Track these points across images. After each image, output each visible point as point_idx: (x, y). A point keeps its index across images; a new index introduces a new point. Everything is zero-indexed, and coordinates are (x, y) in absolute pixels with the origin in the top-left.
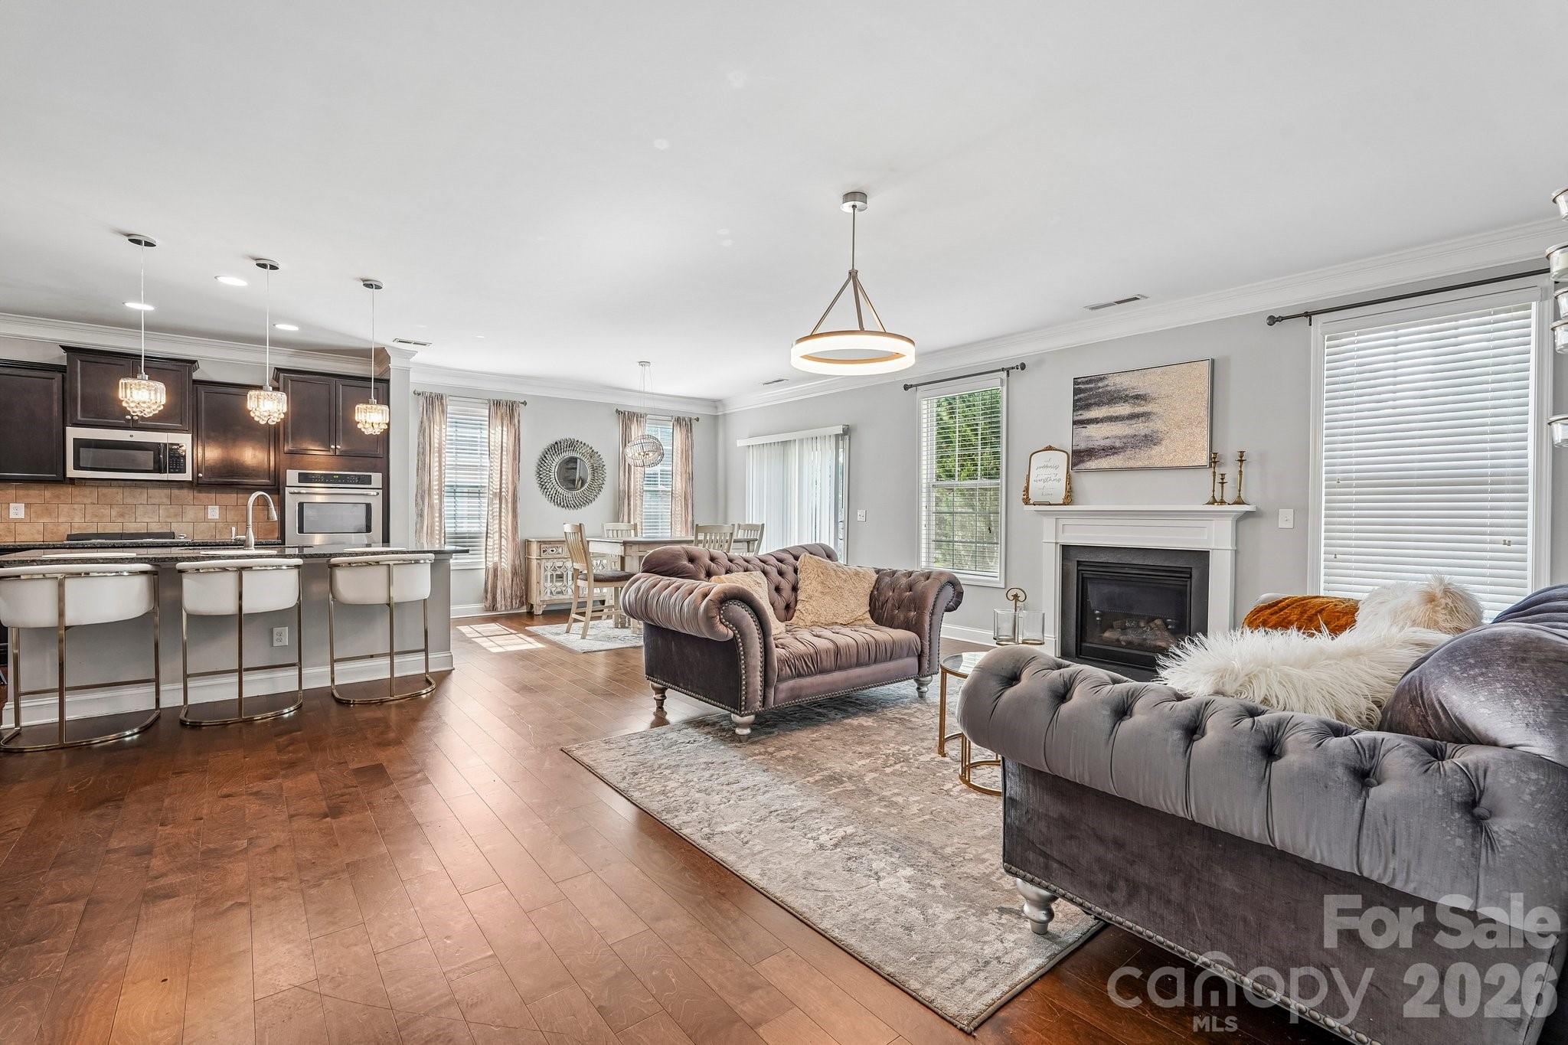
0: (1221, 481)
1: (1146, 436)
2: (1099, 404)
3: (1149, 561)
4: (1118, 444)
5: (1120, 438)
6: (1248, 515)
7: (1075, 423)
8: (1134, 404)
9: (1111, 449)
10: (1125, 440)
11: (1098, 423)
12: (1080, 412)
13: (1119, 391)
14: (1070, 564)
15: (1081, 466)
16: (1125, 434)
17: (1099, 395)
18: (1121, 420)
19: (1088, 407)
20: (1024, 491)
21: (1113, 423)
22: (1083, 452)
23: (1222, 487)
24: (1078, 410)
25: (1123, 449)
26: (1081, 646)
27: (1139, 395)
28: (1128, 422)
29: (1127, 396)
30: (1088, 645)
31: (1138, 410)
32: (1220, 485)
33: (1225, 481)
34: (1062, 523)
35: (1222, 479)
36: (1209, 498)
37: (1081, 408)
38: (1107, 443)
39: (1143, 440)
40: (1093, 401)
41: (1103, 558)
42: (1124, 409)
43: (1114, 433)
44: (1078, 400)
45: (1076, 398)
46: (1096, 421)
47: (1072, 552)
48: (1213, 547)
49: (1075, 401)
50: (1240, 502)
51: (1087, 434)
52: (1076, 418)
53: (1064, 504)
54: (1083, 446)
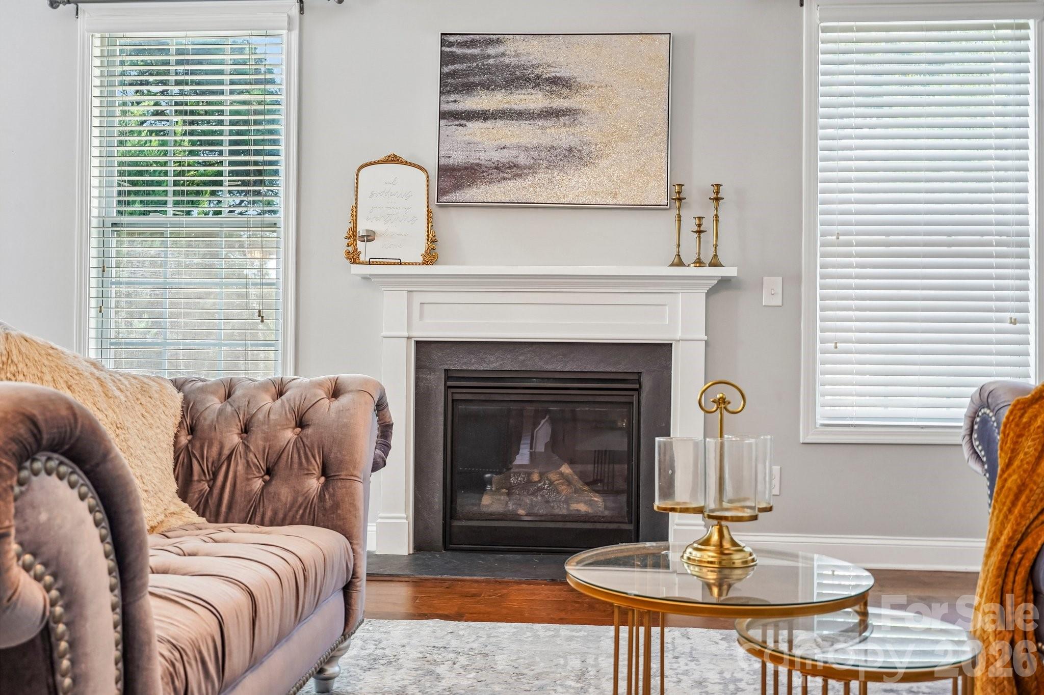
0: (696, 229)
1: (570, 150)
2: (487, 86)
3: (572, 365)
4: (522, 160)
5: (527, 149)
6: (724, 283)
7: (443, 115)
8: (551, 93)
9: (510, 168)
10: (534, 154)
11: (486, 119)
12: (452, 97)
13: (524, 67)
14: (430, 377)
15: (457, 196)
16: (535, 142)
17: (487, 70)
18: (527, 119)
19: (468, 88)
20: (348, 238)
21: (513, 123)
22: (459, 170)
23: (700, 238)
24: (449, 92)
25: (532, 168)
26: (451, 526)
27: (560, 78)
28: (541, 123)
29: (538, 77)
30: (464, 523)
31: (559, 103)
32: (696, 235)
33: (702, 229)
34: (418, 298)
35: (699, 225)
36: (672, 258)
37: (456, 90)
38: (504, 157)
39: (565, 156)
40: (477, 79)
41: (493, 363)
42: (534, 100)
43: (515, 141)
44: (448, 75)
45: (446, 70)
46: (483, 115)
47: (436, 355)
48: (678, 336)
49: (443, 77)
50: (715, 263)
51: (467, 138)
52: (446, 107)
53: (425, 263)
54: (458, 158)
